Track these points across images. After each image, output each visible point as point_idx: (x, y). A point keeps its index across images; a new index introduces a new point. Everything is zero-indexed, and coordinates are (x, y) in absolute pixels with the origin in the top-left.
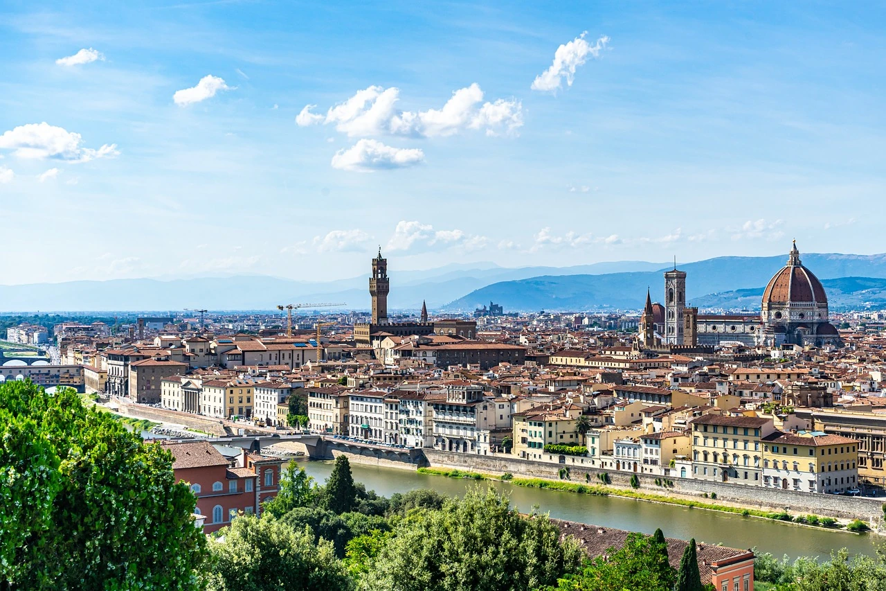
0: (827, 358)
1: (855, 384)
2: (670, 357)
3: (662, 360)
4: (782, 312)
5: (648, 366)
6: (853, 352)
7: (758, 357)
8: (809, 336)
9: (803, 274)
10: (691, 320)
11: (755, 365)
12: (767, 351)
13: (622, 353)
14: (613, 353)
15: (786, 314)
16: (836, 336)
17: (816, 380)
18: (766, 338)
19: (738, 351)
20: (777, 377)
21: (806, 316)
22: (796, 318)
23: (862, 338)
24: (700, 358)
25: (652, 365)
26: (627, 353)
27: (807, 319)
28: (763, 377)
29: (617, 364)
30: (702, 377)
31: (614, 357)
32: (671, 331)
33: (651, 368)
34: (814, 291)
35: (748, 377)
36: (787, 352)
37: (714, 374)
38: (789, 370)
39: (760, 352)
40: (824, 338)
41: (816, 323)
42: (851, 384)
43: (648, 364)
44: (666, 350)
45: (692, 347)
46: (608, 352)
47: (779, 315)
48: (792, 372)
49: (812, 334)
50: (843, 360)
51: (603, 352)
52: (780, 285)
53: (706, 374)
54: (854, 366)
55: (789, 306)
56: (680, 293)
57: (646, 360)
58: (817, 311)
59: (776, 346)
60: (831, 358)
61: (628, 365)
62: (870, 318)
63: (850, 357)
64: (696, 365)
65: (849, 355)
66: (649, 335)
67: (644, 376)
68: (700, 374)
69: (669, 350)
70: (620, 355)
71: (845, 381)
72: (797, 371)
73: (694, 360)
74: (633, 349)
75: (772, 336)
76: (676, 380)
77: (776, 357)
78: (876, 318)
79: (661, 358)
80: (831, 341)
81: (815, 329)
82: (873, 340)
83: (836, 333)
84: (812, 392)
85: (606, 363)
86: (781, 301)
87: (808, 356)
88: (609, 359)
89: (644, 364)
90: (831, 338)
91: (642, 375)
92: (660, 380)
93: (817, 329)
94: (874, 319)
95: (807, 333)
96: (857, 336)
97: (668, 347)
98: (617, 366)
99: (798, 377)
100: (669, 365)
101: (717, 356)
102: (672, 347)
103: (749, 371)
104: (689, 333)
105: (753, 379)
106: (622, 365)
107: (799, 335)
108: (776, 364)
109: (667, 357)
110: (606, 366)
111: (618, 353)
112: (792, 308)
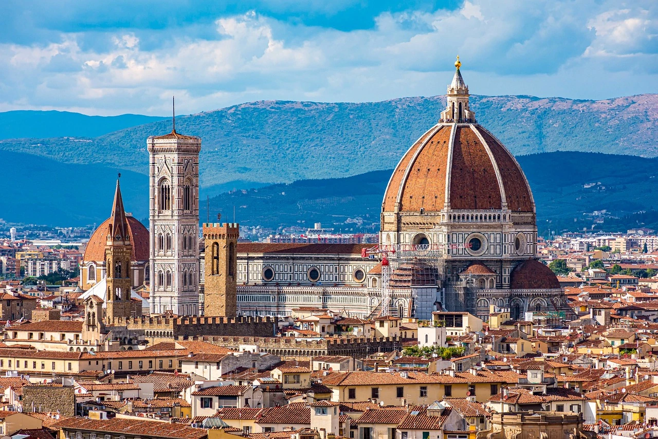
0: (545, 346)
1: (627, 407)
2: (178, 346)
3: (158, 353)
4: (429, 235)
5: (125, 368)
6: (601, 329)
7: (387, 346)
8: (494, 291)
9: (477, 143)
10: (223, 254)
11: (380, 363)
12: (402, 328)
13: (57, 336)
14: (36, 336)
15: (438, 237)
16: (554, 291)
17: (538, 399)
18: (393, 297)
19: (332, 329)
20: (443, 391)
21: (485, 245)
22: (463, 250)
23: (608, 295)
24: (250, 348)
25: (136, 367)
26: (70, 336)
27: (488, 251)
28: (411, 394)
29: (48, 363)
30: (268, 394)
31: (39, 347)
32: (165, 280)
33: (134, 373)
34: (505, 184)
35: (375, 394)
36: (450, 331)
37: (297, 386)
38: (472, 374)
39: (385, 331)
40: (527, 296)
41: (511, 261)
42: (619, 408)
43: (126, 363)
44: (162, 328)
45: (225, 321)
46: (23, 335)
47: (422, 241)
48: (480, 379)
49: (500, 287)
50: (583, 350)
51: (10, 334)
52: (425, 170)
53: (277, 388)
54: (612, 365)
55: (445, 220)
56: (187, 190)
57: (122, 355)
58: (511, 231)
59: (419, 316)
60: (554, 345)
61: (76, 367)
62: (609, 249)
63: (597, 343)
64: (243, 363)
65: (593, 337)
66: (119, 292)
67: (126, 394)
68: (264, 388)
69: (170, 329)
70: (53, 341)
71: (602, 400)
72: (492, 377)
73: (236, 354)
74: (84, 327)
75: (407, 292)
76: (207, 403)
77: (430, 344)
78: (623, 248)
79: (155, 348)
80: (544, 303)
81: (506, 275)
82: (634, 300)
83: (557, 284)
84: (550, 428)
85: (22, 361)
86: (428, 207)
87: (503, 340)
88: (26, 352)
89: (115, 363)
90: (543, 296)
91: (120, 391)
92: (168, 402)
93: (512, 275)
94: (619, 251)
95: (487, 284)
96: (595, 291)
97: (167, 322)
98: (48, 368)
99: (494, 392)
100: (175, 367)
101: (288, 341)
102: (179, 322)
103: (375, 378)
104: (216, 286)
105: (387, 398)
106: (61, 366)
107: (468, 292)
108: (432, 360)
109: (171, 347)
110: (22, 368)
111: (48, 335)
112: (454, 224)
